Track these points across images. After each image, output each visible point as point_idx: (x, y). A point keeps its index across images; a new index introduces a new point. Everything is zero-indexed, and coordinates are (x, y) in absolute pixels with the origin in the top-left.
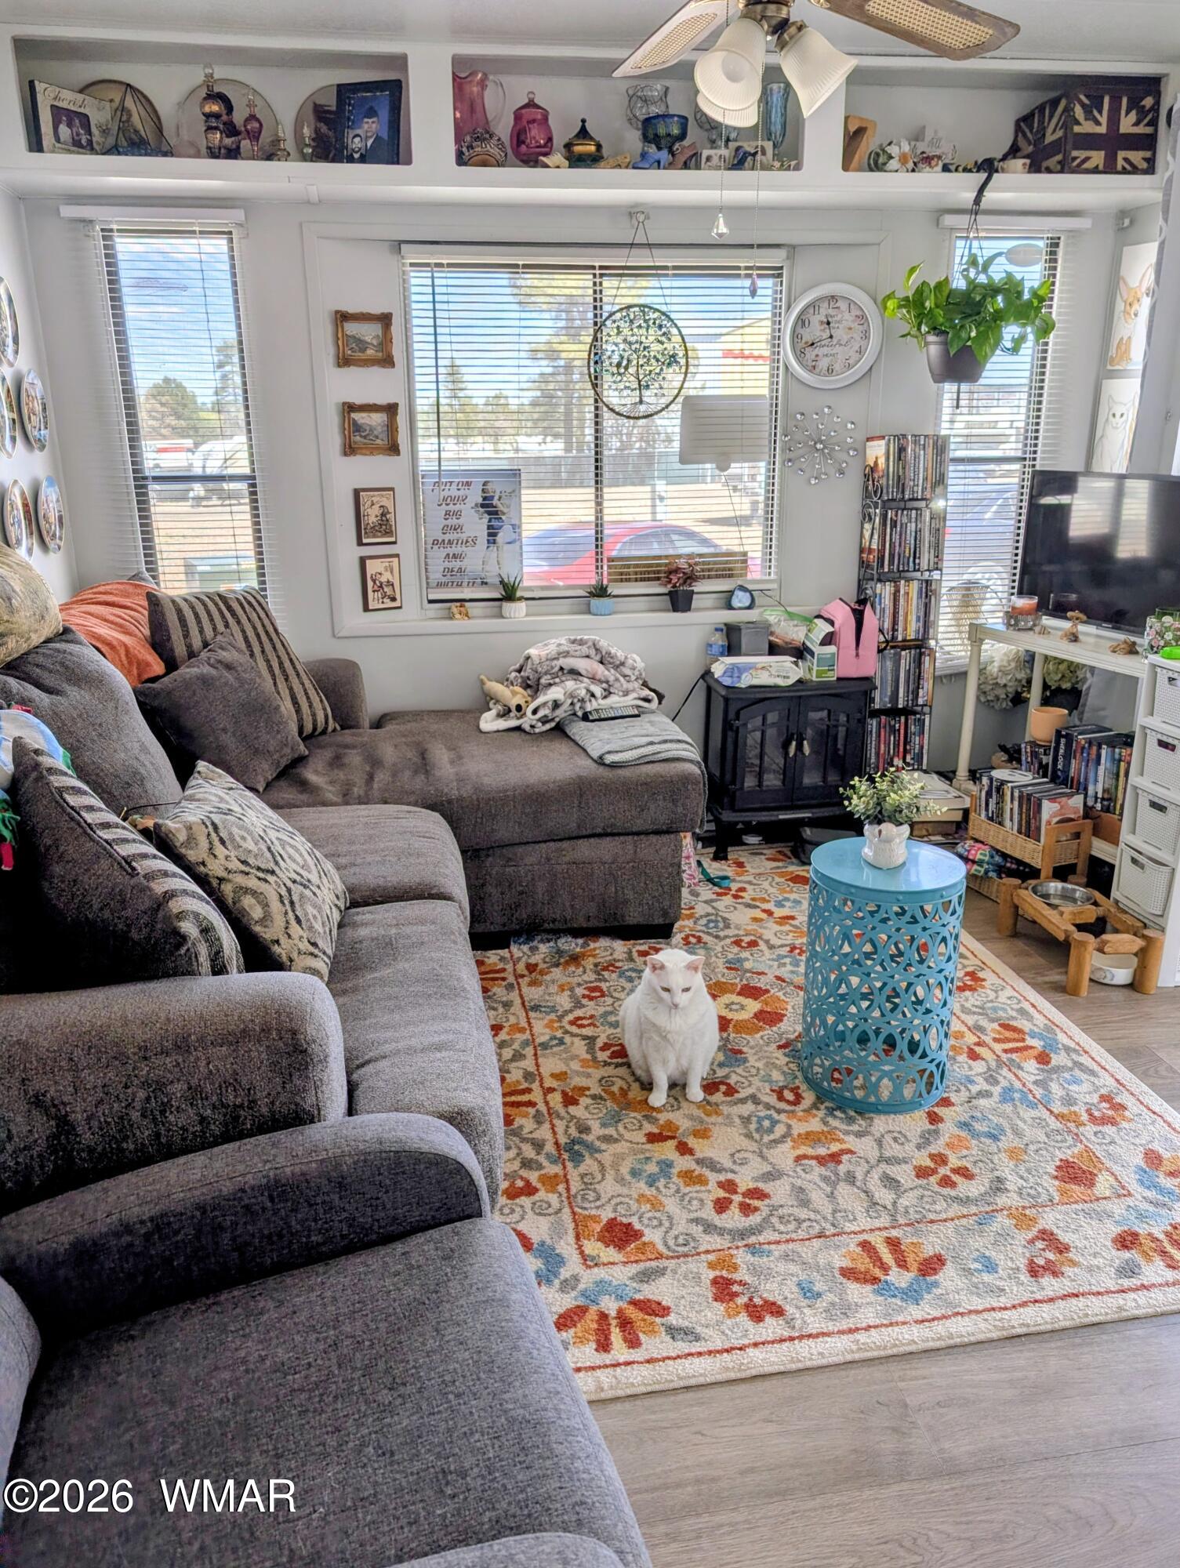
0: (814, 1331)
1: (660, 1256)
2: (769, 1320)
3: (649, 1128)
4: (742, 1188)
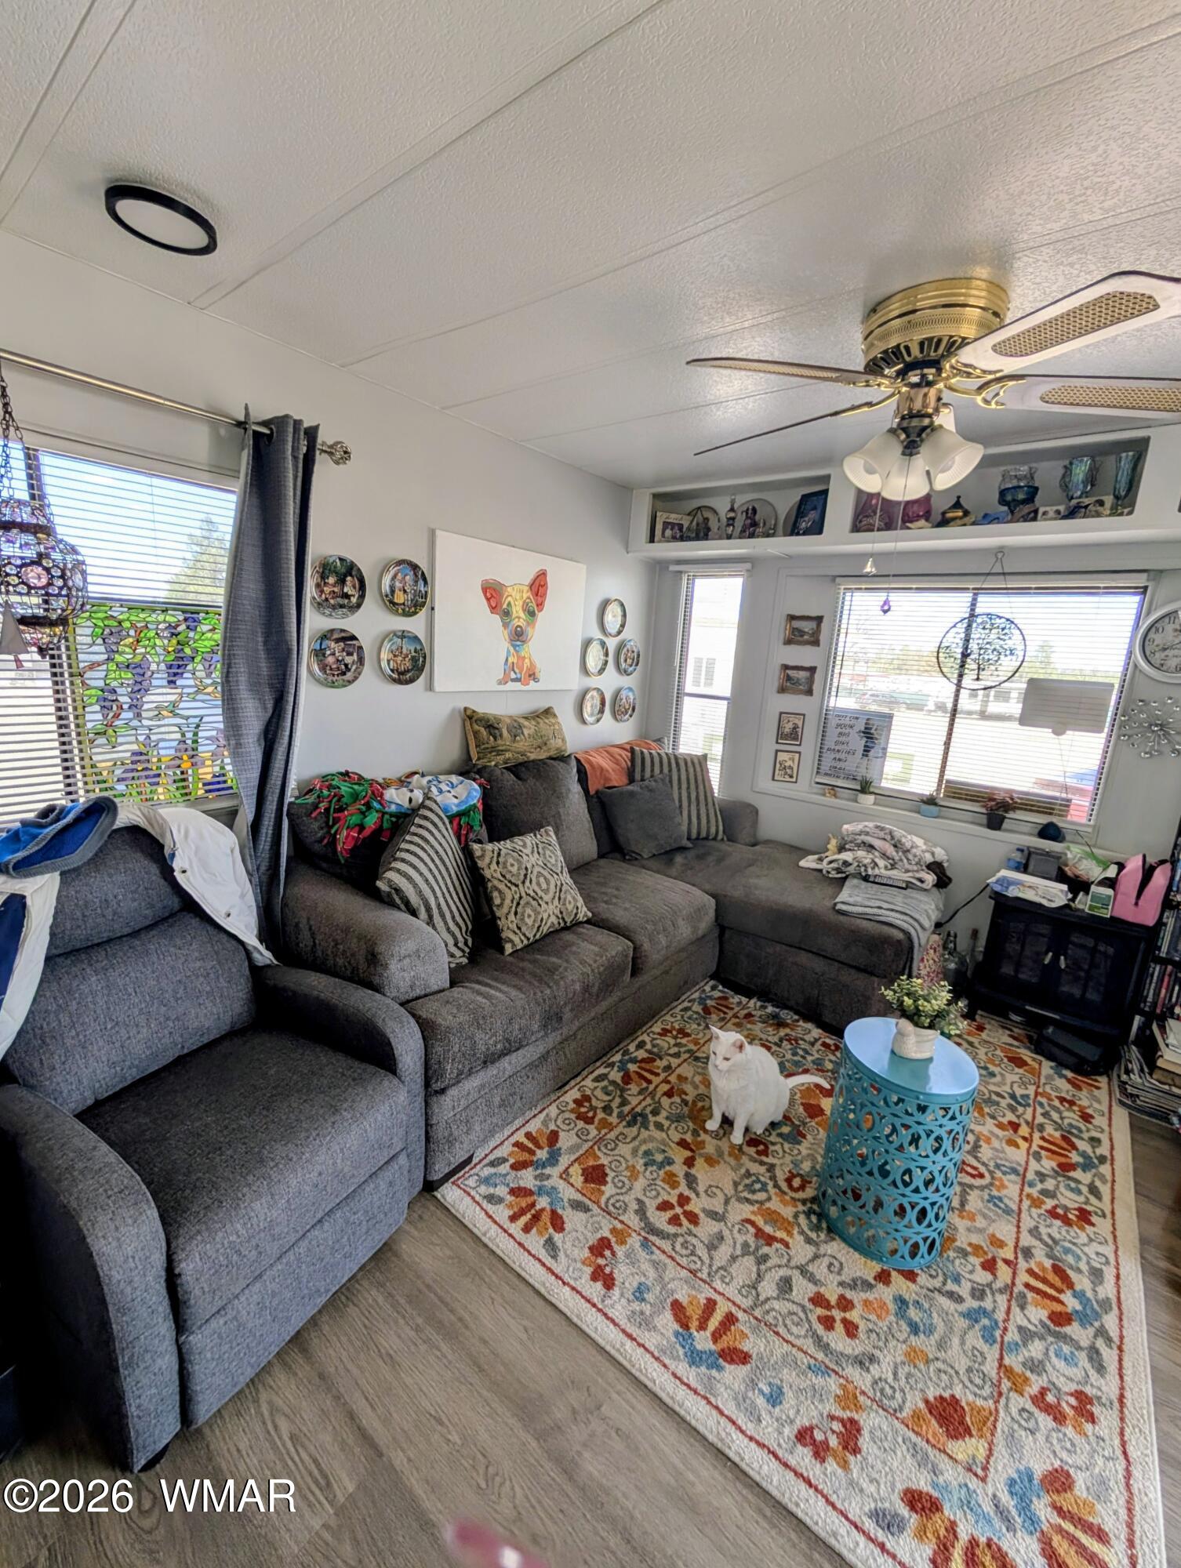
0: (610, 1315)
1: (597, 1203)
2: (599, 1285)
3: (689, 1137)
4: (688, 1208)
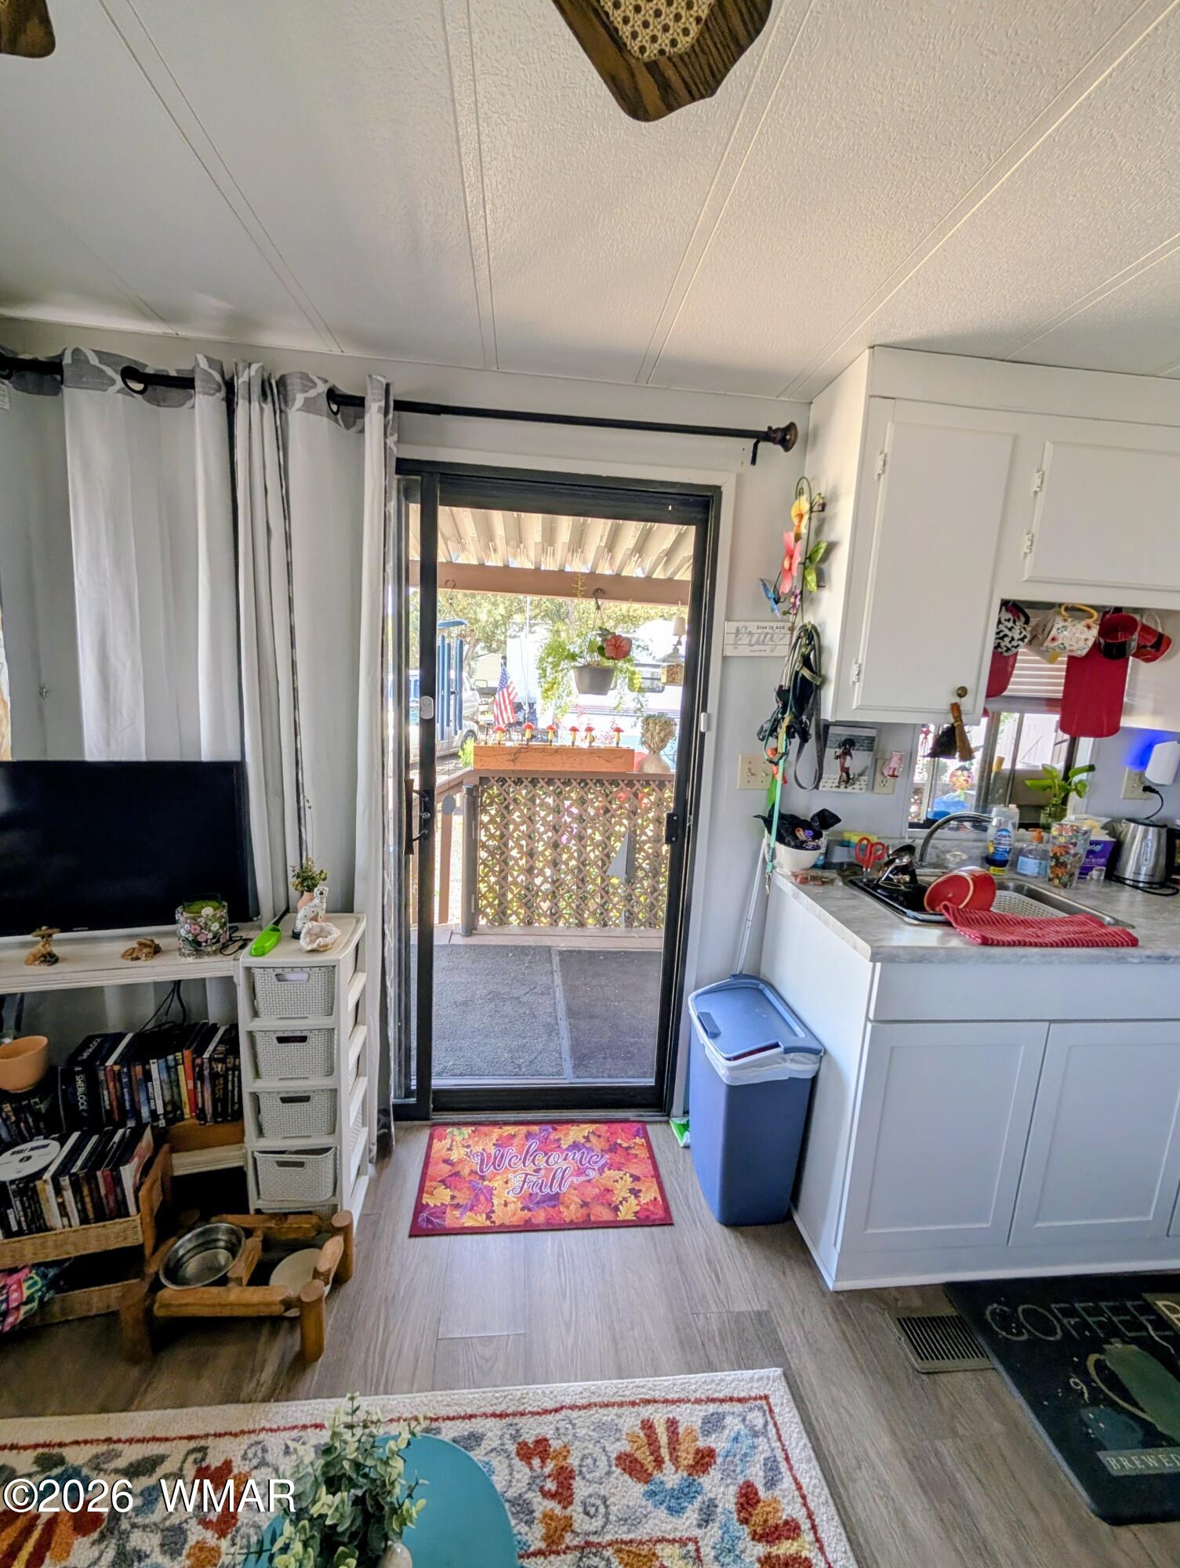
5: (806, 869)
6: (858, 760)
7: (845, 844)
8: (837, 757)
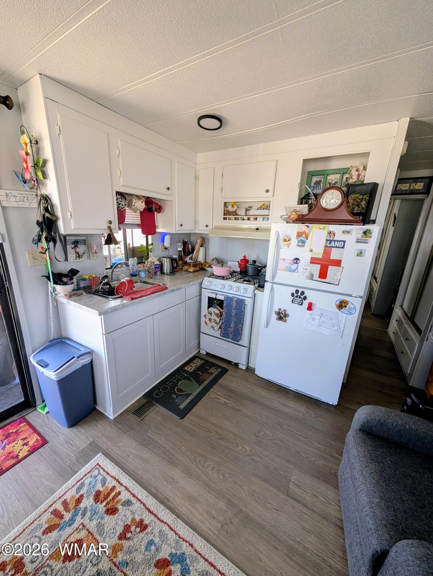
5: (71, 292)
6: (81, 249)
7: (84, 280)
8: (73, 248)
